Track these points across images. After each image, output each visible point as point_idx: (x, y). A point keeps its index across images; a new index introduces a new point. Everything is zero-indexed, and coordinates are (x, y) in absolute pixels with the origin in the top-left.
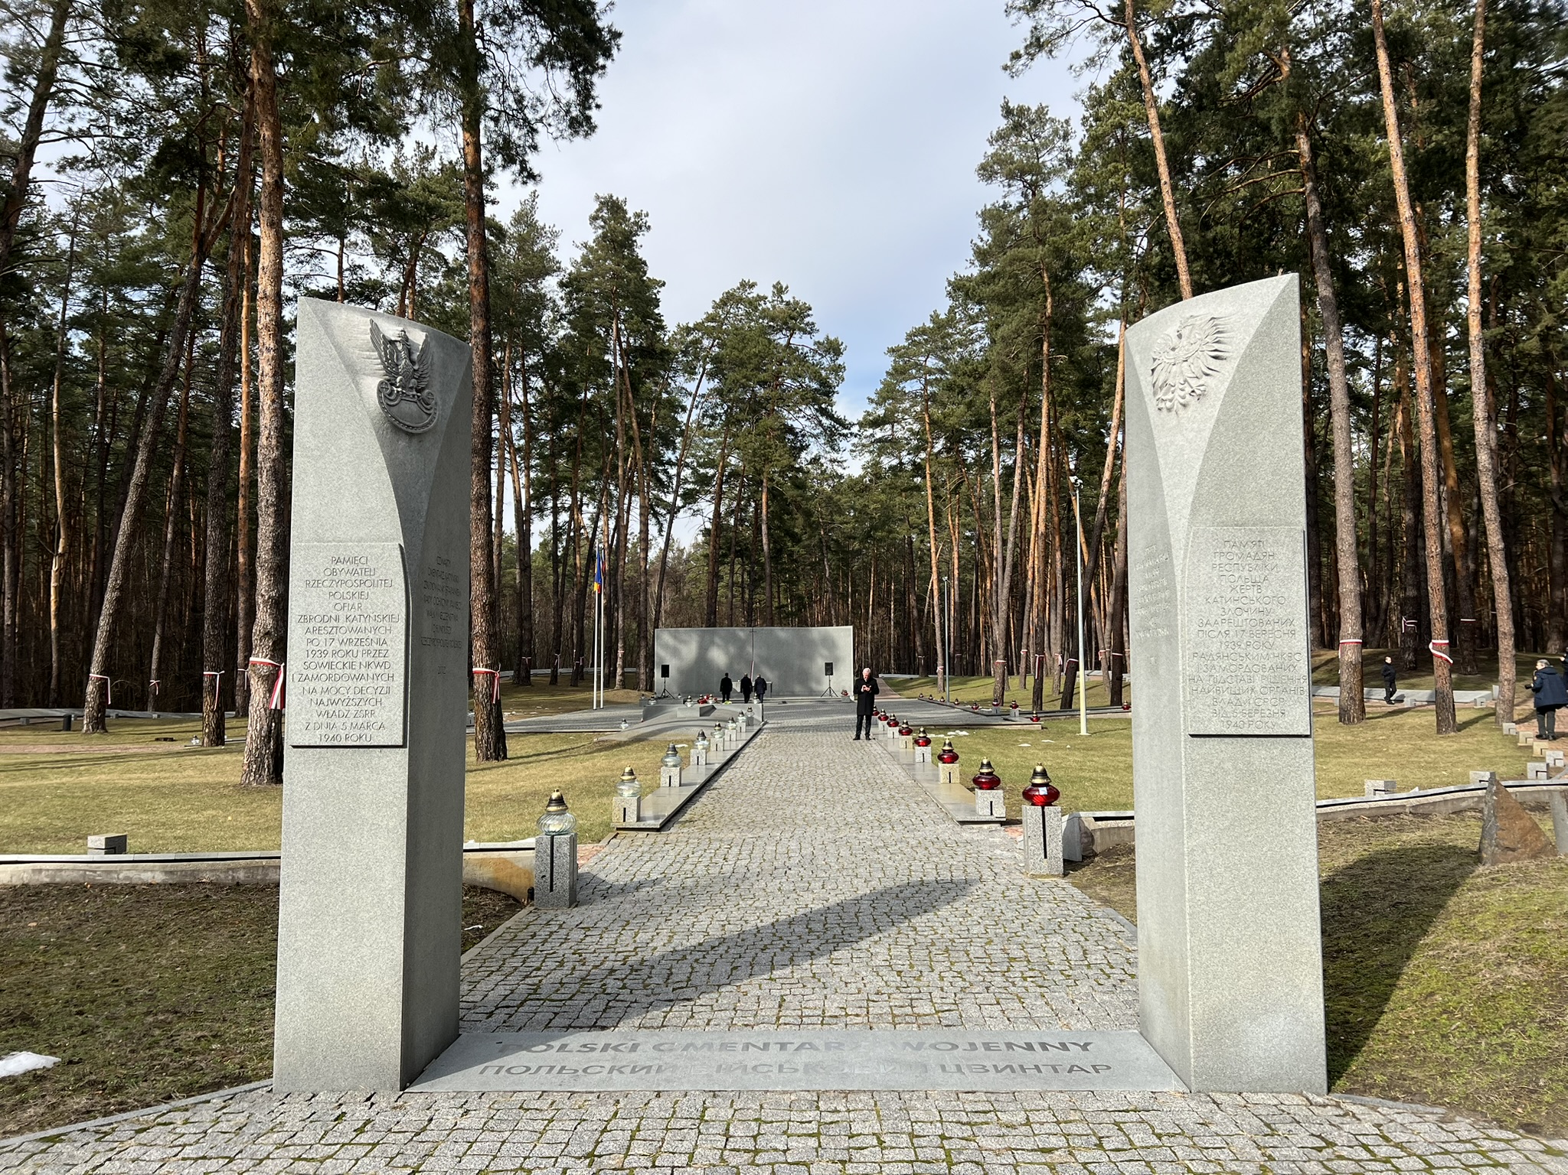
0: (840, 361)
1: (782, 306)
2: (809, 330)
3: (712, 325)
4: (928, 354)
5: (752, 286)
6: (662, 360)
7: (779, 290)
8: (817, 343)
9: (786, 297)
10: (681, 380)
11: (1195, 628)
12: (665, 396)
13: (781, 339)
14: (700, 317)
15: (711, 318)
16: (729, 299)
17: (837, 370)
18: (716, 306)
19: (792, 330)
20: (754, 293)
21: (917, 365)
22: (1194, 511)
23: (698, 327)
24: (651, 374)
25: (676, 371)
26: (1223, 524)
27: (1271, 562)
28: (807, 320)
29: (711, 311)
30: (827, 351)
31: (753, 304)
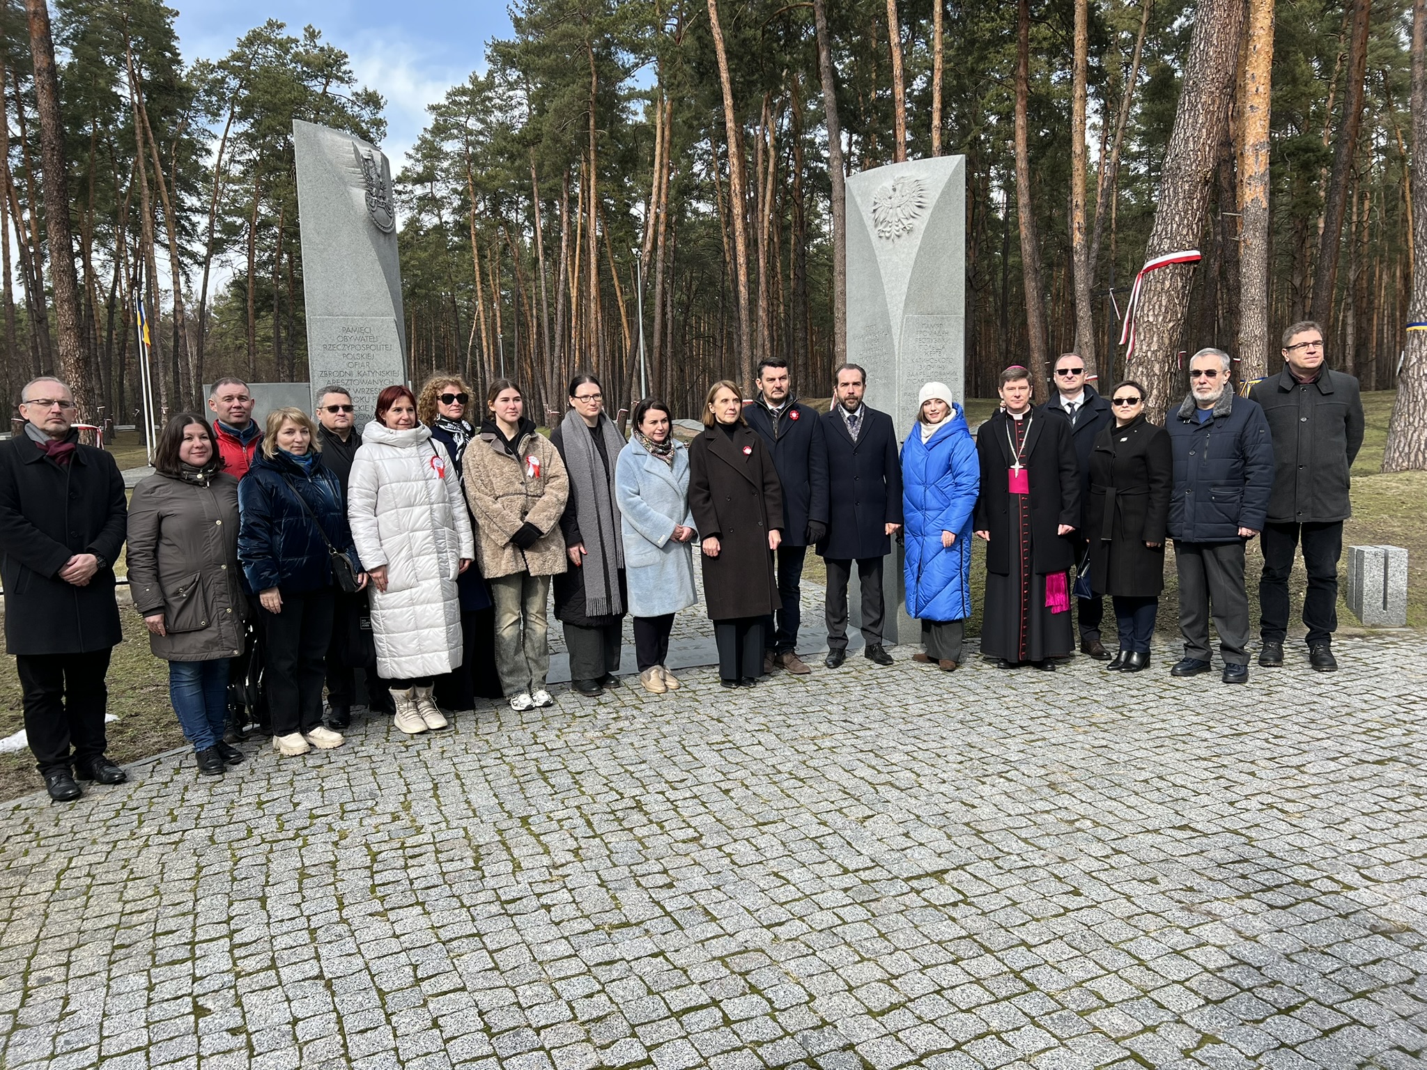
0: (380, 115)
1: (316, 51)
2: (345, 79)
3: (237, 64)
4: (469, 114)
5: (280, 26)
6: (181, 97)
7: (312, 35)
8: (356, 94)
9: (320, 42)
10: (203, 121)
11: (905, 378)
12: (186, 137)
13: (316, 86)
14: (226, 55)
15: (236, 57)
16: (254, 39)
17: (379, 123)
18: (242, 45)
19: (328, 78)
20: (283, 35)
21: (458, 126)
22: (906, 305)
23: (222, 65)
24: (169, 112)
25: (198, 111)
26: (921, 313)
27: (946, 337)
28: (343, 68)
29: (236, 49)
30: (367, 104)
31: (284, 46)
